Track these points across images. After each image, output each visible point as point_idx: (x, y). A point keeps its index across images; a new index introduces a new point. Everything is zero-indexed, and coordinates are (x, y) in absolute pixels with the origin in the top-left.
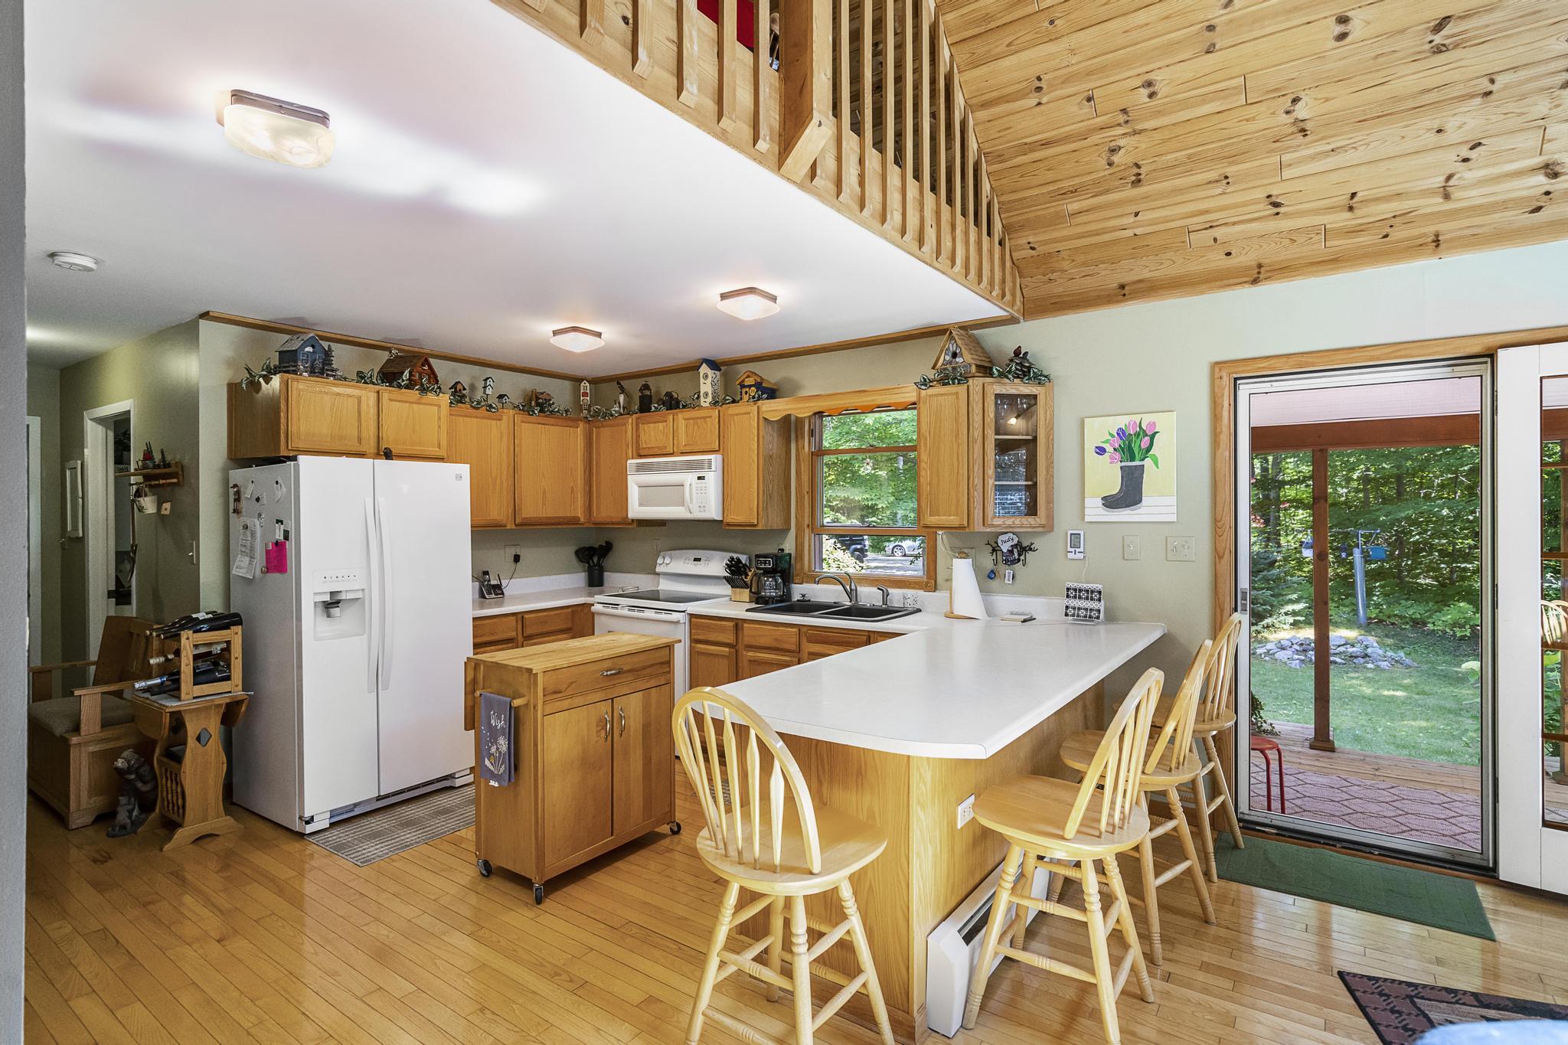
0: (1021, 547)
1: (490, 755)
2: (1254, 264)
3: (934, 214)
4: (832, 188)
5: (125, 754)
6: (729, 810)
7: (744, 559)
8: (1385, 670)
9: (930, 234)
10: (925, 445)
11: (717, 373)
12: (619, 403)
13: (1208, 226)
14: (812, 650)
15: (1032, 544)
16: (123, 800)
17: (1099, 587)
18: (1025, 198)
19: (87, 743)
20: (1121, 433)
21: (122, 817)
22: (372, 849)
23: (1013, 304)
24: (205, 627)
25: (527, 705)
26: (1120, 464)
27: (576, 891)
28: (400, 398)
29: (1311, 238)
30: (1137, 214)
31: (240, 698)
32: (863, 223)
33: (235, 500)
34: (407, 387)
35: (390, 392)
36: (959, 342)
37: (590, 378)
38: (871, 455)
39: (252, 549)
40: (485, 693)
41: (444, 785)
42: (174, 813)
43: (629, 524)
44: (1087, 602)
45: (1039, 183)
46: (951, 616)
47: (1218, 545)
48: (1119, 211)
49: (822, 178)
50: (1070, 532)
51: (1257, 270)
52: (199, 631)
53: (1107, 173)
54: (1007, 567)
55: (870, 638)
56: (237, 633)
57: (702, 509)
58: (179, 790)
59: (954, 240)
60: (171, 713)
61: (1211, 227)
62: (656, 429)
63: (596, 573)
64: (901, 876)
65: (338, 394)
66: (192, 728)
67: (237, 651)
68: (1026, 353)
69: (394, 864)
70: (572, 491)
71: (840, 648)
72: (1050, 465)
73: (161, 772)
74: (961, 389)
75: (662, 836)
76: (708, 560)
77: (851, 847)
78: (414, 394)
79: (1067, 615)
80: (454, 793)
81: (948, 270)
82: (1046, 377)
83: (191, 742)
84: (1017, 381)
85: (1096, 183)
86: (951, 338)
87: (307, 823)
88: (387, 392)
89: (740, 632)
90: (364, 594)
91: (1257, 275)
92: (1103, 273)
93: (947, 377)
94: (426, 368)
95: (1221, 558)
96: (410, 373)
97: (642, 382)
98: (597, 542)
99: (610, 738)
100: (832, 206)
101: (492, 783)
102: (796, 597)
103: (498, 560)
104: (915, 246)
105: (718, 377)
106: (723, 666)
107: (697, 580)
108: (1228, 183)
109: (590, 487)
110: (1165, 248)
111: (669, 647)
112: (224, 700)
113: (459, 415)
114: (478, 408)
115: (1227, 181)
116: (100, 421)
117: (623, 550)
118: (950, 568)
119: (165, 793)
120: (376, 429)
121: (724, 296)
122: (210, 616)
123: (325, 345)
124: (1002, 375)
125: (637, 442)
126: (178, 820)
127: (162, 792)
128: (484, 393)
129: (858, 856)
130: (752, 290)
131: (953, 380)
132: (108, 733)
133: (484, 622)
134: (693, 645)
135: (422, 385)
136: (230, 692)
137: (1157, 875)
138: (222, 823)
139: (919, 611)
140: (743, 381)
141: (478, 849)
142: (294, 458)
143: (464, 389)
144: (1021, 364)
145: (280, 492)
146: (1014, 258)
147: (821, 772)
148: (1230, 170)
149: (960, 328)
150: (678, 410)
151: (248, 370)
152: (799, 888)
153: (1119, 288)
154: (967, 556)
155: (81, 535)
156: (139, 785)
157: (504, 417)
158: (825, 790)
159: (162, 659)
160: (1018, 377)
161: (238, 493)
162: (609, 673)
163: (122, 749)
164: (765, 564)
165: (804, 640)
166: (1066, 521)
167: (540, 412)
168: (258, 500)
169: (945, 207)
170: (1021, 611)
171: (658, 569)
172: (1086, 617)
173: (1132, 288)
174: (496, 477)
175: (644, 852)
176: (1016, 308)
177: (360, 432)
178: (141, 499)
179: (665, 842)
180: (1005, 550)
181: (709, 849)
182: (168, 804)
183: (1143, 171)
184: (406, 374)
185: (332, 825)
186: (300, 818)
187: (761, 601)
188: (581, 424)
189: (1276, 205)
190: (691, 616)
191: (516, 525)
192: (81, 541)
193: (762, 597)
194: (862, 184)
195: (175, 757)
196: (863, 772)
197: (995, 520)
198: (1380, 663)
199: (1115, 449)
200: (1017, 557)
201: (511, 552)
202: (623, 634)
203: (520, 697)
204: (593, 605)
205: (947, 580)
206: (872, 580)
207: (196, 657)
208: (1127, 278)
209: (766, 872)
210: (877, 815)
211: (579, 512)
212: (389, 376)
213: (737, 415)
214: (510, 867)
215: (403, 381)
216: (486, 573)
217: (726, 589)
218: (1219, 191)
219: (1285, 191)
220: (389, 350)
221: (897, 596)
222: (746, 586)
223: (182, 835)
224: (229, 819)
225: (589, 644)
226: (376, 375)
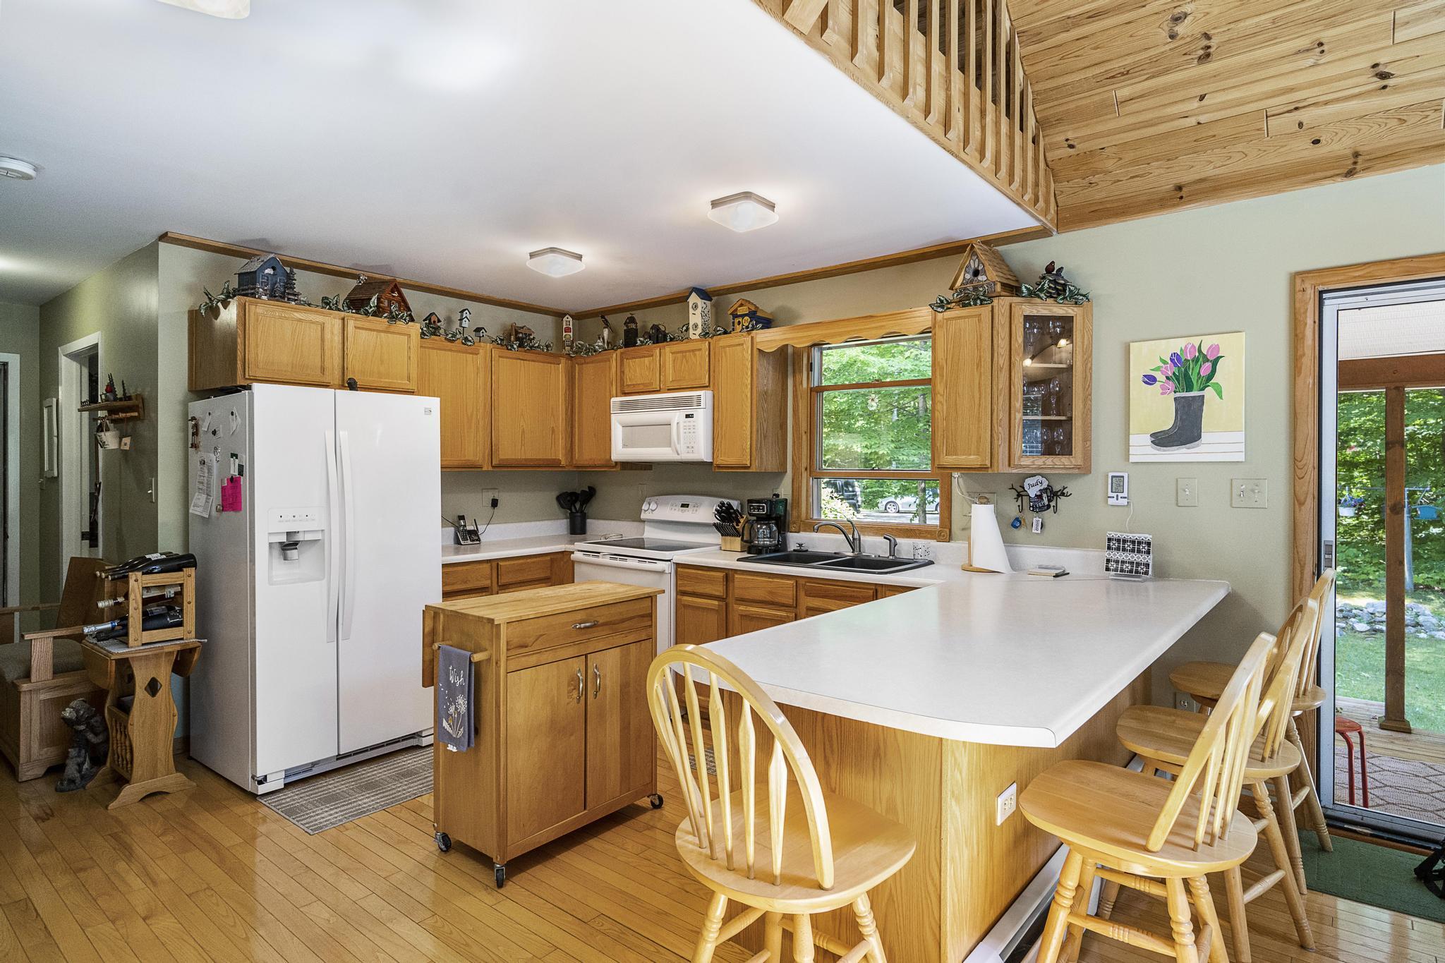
0: (1052, 491)
1: (448, 716)
2: (1349, 152)
3: (962, 96)
4: (846, 47)
5: (73, 704)
6: (715, 796)
7: (735, 504)
8: (1441, 640)
9: (958, 118)
10: (942, 376)
11: (708, 302)
12: (603, 339)
13: (1293, 107)
14: (811, 605)
15: (1064, 489)
16: (73, 752)
17: (1148, 537)
18: (1064, 85)
19: (37, 691)
20: (1176, 359)
21: (71, 770)
22: (327, 814)
23: (1046, 214)
24: (158, 568)
25: (489, 660)
26: (1173, 395)
27: (542, 873)
28: (367, 325)
29: (1427, 116)
30: (1202, 98)
31: (191, 646)
32: (879, 96)
33: (193, 434)
34: (375, 314)
35: (356, 319)
36: (983, 257)
37: (573, 313)
38: (877, 389)
39: (209, 487)
40: (443, 645)
41: (408, 745)
42: (123, 769)
43: (613, 467)
44: (1132, 554)
45: (1084, 65)
46: (969, 568)
47: (1297, 488)
48: (1180, 95)
49: (834, 31)
50: (1110, 475)
51: (1353, 160)
52: (151, 572)
53: (1167, 47)
54: (1035, 514)
55: (876, 592)
56: (190, 576)
57: (690, 450)
58: (127, 743)
59: (983, 128)
60: (118, 661)
61: (1296, 109)
62: (641, 365)
63: (578, 520)
64: (931, 888)
65: (300, 320)
66: (141, 678)
67: (190, 595)
68: (1061, 269)
69: (347, 833)
70: (553, 431)
71: (843, 603)
72: (1087, 398)
73: (111, 725)
74: (985, 311)
75: (642, 810)
76: (696, 506)
77: (868, 852)
78: (382, 322)
79: (1108, 569)
80: (419, 753)
81: (975, 163)
82: (1084, 296)
83: (140, 692)
84: (1050, 301)
85: (1153, 61)
86: (973, 252)
87: (260, 783)
88: (354, 320)
89: (731, 585)
90: (323, 535)
91: (1353, 165)
92: (1157, 172)
93: (968, 297)
94: (396, 294)
95: (1301, 504)
96: (379, 299)
97: (628, 315)
98: (579, 486)
99: (583, 698)
100: (846, 70)
101: (450, 748)
102: (792, 546)
103: (473, 504)
104: (939, 131)
105: (709, 307)
106: (712, 621)
107: (685, 527)
108: (1322, 52)
109: (572, 427)
110: (1235, 139)
111: (651, 598)
112: (174, 647)
113: (433, 348)
114: (452, 341)
115: (1322, 48)
116: (74, 356)
117: (608, 495)
118: (968, 517)
119: (115, 746)
120: (341, 359)
121: (715, 204)
122: (164, 557)
123: (288, 269)
124: (1032, 294)
125: (622, 380)
126: (126, 776)
127: (113, 744)
128: (461, 324)
129: (880, 865)
130: (747, 195)
131: (975, 300)
132: (59, 681)
133: (456, 569)
134: (679, 597)
135: (391, 312)
136: (182, 639)
137: (1246, 887)
138: (172, 780)
139: (931, 563)
140: (736, 310)
141: (437, 820)
142: (249, 388)
143: (439, 321)
144: (1055, 282)
145: (235, 424)
146: (1049, 159)
147: (828, 751)
148: (1326, 35)
149: (983, 242)
150: (665, 344)
151: (207, 294)
152: (804, 906)
153: (1176, 190)
154: (988, 502)
155: (56, 475)
156: (90, 736)
157: (481, 351)
158: (833, 774)
159: (111, 602)
160: (1051, 297)
161: (196, 426)
162: (582, 625)
163: (73, 697)
164: (759, 509)
165: (802, 594)
166: (1105, 459)
167: (519, 346)
168: (214, 433)
169: (974, 90)
170: (1051, 564)
171: (643, 516)
172: (1131, 571)
173: (1192, 188)
174: (472, 415)
175: (621, 829)
176: (1049, 217)
177: (323, 361)
178: (102, 434)
179: (645, 818)
180: (1032, 495)
181: (691, 846)
182: (118, 758)
183: (1214, 42)
184: (374, 301)
185: (287, 785)
186: (253, 777)
187: (754, 551)
188: (563, 360)
189: (1384, 76)
190: (678, 565)
191: (493, 467)
192: (55, 481)
193: (756, 546)
194: (880, 47)
195: (124, 708)
196: (882, 755)
197: (1022, 459)
198: (1433, 633)
199: (1167, 378)
200: (1046, 503)
201: (489, 496)
202: (602, 582)
203: (481, 651)
204: (573, 553)
205: (963, 529)
206: (877, 529)
207: (146, 602)
208: (1185, 178)
209: (762, 884)
210: (899, 807)
211: (561, 456)
212: (356, 303)
213: (729, 346)
214: (470, 843)
215: (371, 307)
216: (462, 518)
217: (715, 538)
218: (1311, 62)
219: (1398, 58)
220: (356, 277)
221: (906, 547)
222: (737, 534)
223: (130, 792)
224: (181, 777)
225: (562, 594)
226: (341, 302)
